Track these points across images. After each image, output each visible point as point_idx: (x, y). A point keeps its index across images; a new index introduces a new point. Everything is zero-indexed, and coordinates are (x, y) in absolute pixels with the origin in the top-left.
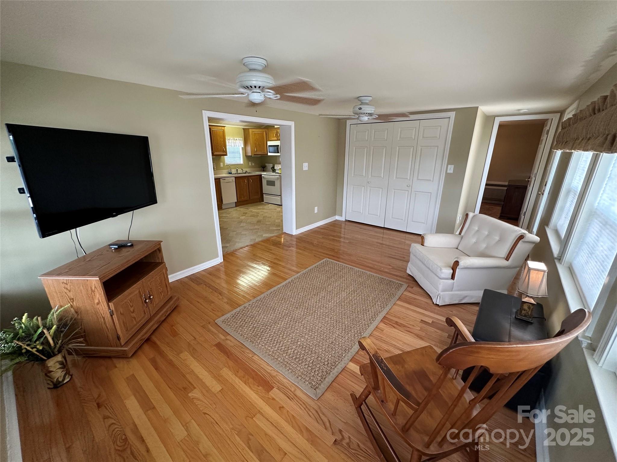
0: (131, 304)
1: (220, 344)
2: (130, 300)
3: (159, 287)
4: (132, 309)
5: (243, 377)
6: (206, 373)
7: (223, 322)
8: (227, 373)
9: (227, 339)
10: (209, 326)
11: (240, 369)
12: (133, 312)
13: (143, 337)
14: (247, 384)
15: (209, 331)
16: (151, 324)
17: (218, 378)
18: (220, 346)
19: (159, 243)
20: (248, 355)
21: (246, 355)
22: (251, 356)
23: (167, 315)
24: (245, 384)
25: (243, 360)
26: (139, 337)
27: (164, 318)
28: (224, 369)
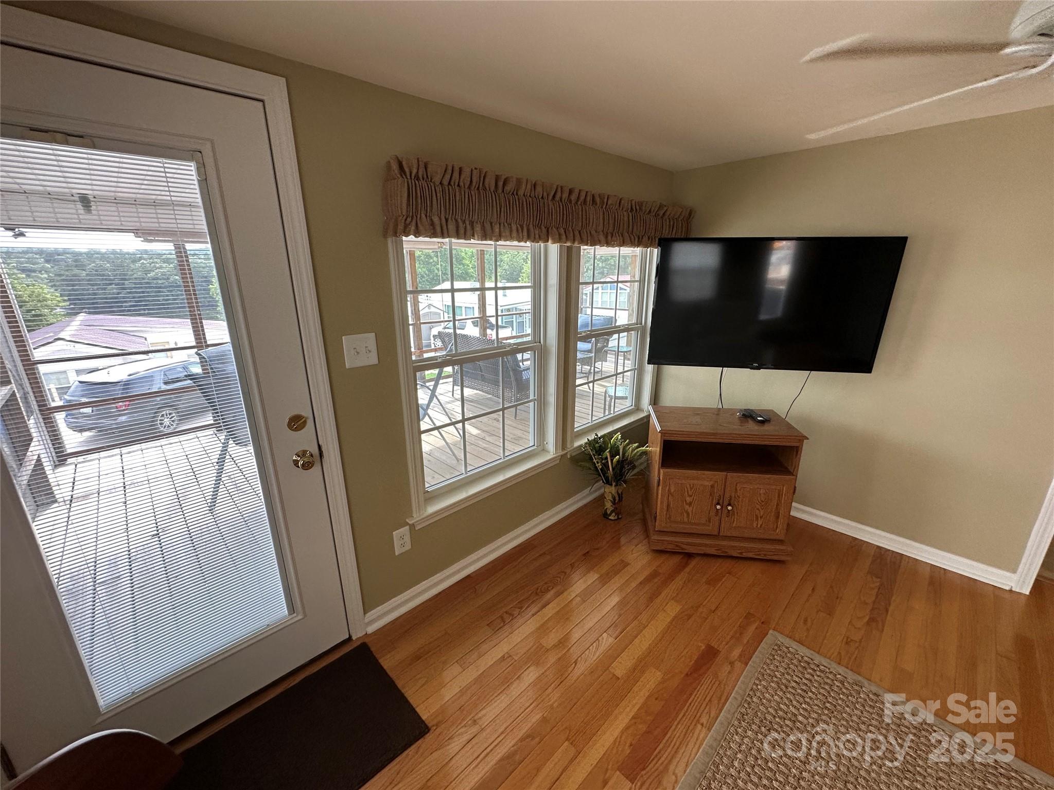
0: (690, 493)
1: (716, 654)
2: (690, 485)
3: (758, 506)
4: (688, 499)
5: (646, 712)
6: (645, 645)
7: (777, 645)
8: (652, 680)
9: (732, 664)
10: (757, 624)
11: (663, 703)
12: (690, 504)
13: (684, 546)
14: (633, 721)
15: (743, 628)
16: (708, 542)
17: (639, 668)
18: (709, 655)
19: (802, 438)
20: (704, 714)
21: (702, 709)
22: (704, 720)
23: (745, 555)
24: (633, 718)
25: (688, 704)
26: (678, 539)
27: (735, 554)
28: (659, 673)
